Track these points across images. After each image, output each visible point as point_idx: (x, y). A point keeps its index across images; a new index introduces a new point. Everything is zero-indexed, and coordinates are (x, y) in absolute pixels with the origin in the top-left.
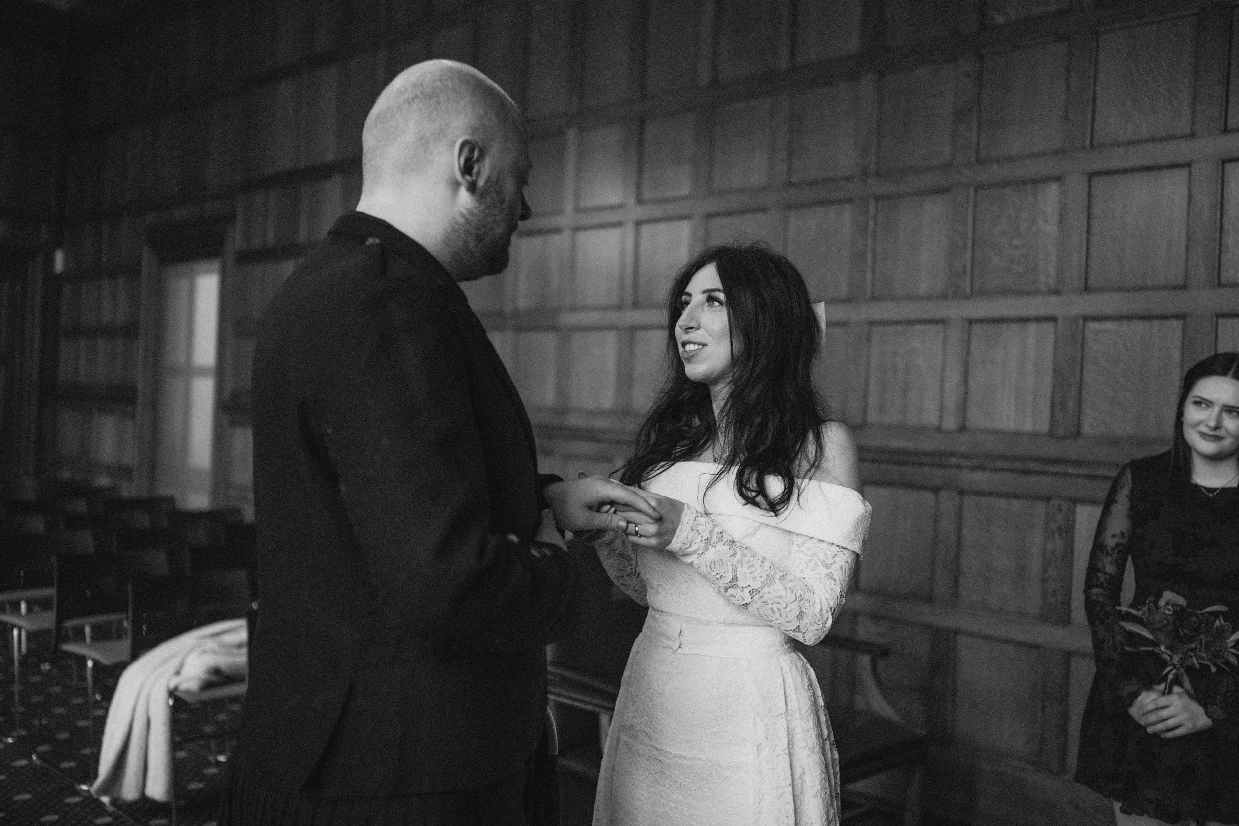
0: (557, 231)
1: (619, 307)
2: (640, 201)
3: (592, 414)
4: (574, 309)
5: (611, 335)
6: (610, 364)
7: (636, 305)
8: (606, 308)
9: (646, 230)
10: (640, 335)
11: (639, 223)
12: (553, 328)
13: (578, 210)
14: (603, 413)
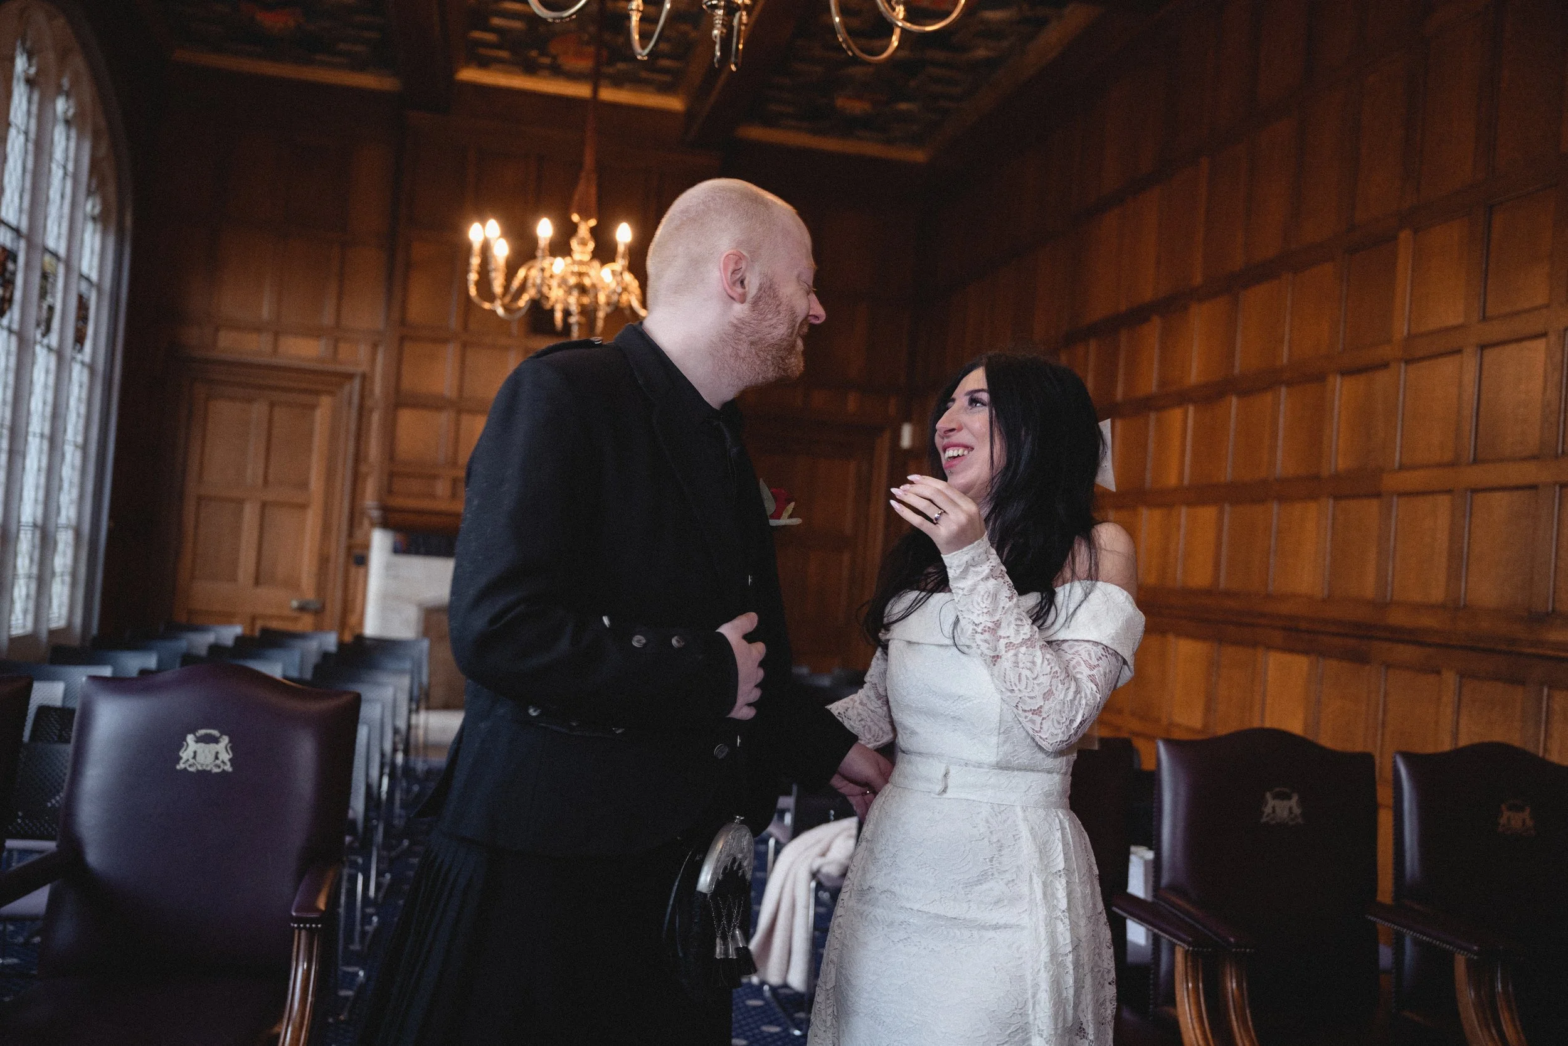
0: (1385, 365)
1: (1453, 464)
2: (1485, 319)
3: (1417, 608)
4: (1402, 467)
5: (1444, 501)
6: (1443, 538)
7: (1476, 461)
8: (1439, 465)
9: (1491, 355)
10: (1480, 498)
11: (1483, 347)
12: (1378, 495)
13: (1411, 337)
14: (1431, 608)
